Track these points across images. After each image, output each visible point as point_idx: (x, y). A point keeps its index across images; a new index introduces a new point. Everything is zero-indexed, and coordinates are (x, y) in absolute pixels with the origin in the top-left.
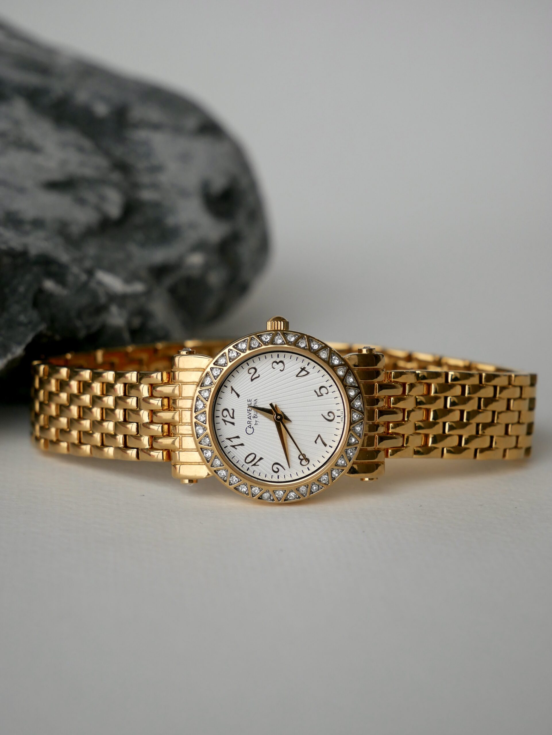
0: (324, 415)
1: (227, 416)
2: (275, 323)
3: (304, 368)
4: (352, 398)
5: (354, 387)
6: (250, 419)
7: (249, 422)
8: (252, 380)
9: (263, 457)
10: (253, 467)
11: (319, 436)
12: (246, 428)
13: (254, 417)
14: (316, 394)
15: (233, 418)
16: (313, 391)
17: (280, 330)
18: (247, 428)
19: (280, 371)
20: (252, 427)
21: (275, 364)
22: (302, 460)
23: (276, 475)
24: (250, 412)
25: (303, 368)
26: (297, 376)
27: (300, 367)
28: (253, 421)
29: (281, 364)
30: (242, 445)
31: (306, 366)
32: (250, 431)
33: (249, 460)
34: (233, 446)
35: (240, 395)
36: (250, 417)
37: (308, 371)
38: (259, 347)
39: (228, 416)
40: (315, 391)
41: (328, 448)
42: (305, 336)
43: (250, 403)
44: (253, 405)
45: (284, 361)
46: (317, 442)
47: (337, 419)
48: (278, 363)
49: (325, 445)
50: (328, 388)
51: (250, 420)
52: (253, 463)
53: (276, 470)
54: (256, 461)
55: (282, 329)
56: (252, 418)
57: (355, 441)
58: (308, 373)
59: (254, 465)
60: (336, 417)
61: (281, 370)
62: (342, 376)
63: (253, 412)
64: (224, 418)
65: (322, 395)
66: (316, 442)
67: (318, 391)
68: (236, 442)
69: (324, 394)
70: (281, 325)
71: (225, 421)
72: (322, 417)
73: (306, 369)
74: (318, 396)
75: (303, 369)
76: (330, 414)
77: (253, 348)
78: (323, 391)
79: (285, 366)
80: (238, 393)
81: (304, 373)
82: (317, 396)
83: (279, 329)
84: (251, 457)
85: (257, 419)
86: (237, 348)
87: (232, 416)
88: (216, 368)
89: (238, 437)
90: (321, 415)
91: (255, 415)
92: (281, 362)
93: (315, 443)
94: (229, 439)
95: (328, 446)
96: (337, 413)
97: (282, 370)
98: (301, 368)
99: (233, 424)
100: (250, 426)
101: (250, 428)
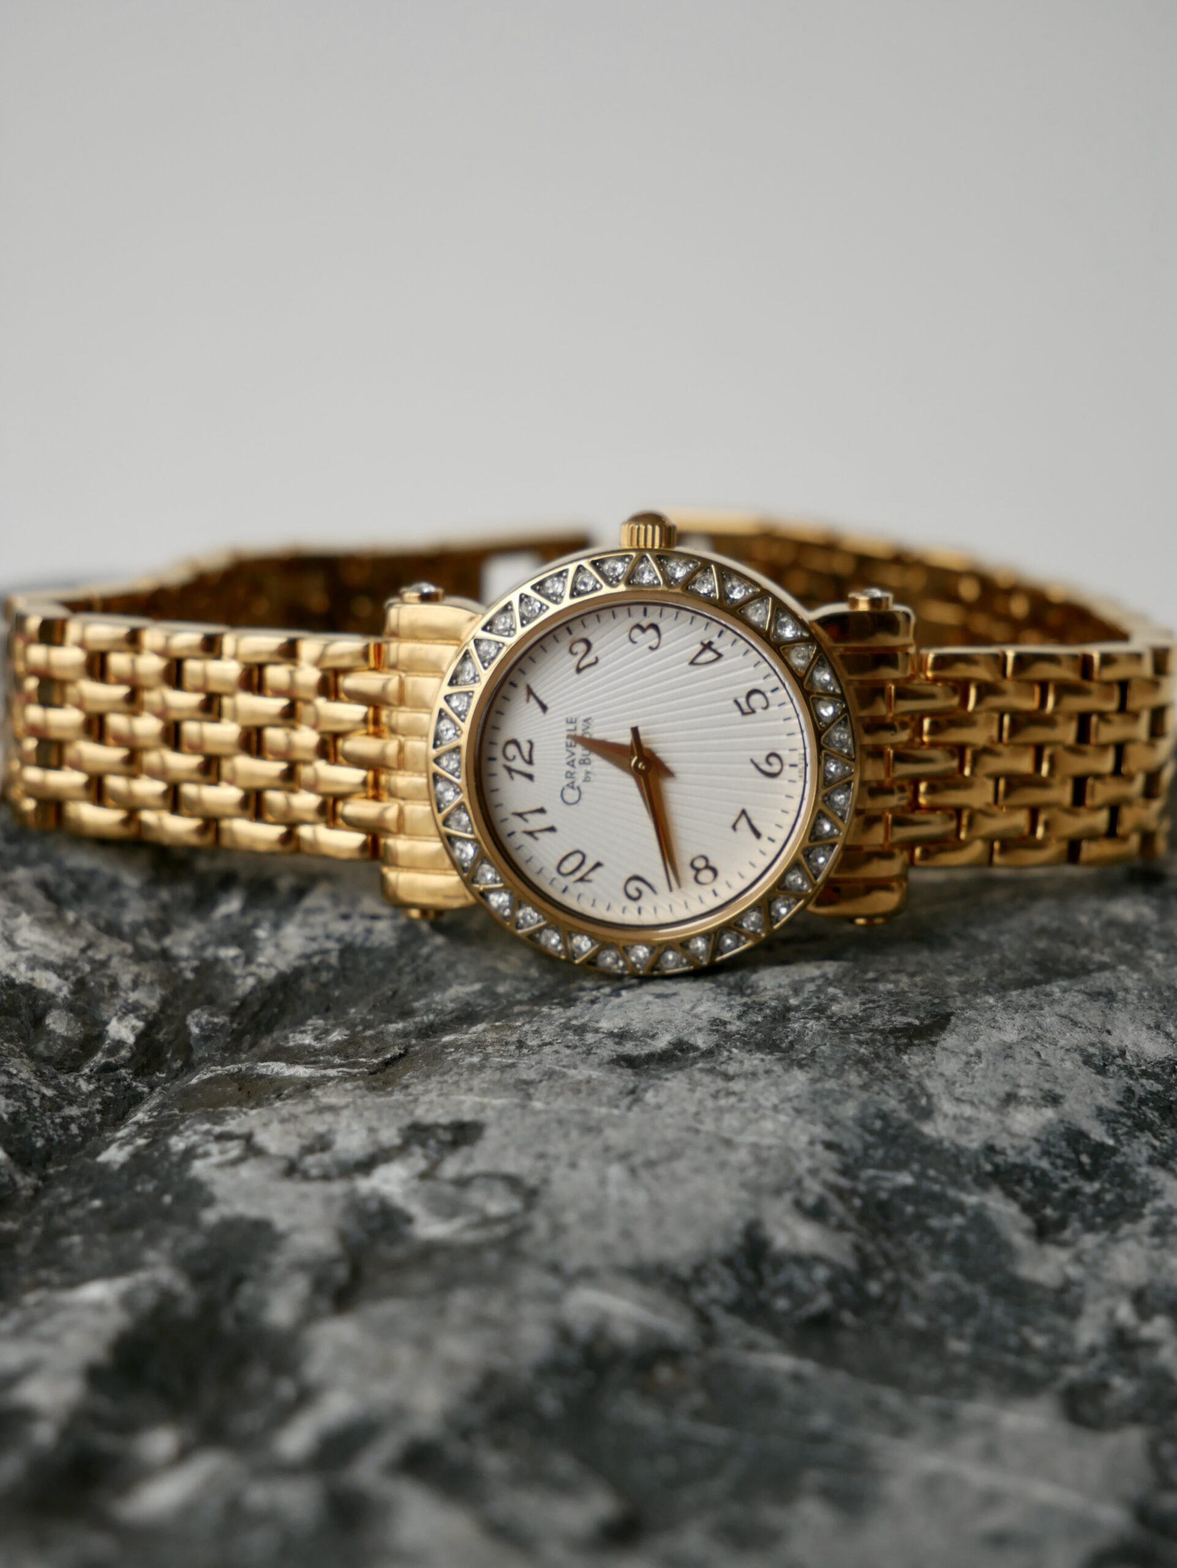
0: (757, 761)
1: (514, 758)
2: (639, 529)
3: (710, 643)
4: (826, 723)
5: (833, 694)
6: (573, 766)
7: (569, 775)
8: (579, 670)
9: (602, 860)
10: (580, 885)
11: (744, 812)
12: (561, 788)
13: (583, 762)
14: (736, 707)
15: (530, 762)
16: (731, 702)
17: (652, 550)
18: (563, 789)
19: (649, 650)
20: (578, 788)
21: (637, 631)
22: (698, 870)
23: (632, 906)
24: (574, 750)
25: (706, 642)
26: (692, 663)
27: (700, 639)
28: (580, 772)
29: (651, 632)
30: (552, 829)
31: (715, 639)
32: (571, 795)
33: (568, 866)
34: (531, 833)
35: (549, 705)
36: (573, 761)
37: (720, 651)
38: (595, 589)
39: (519, 758)
40: (736, 702)
41: (764, 843)
42: (713, 566)
43: (572, 727)
44: (579, 733)
45: (661, 626)
46: (738, 826)
47: (790, 773)
48: (643, 630)
49: (758, 835)
50: (769, 695)
51: (572, 770)
52: (578, 875)
53: (635, 894)
54: (585, 869)
55: (657, 547)
56: (576, 763)
57: (832, 829)
58: (720, 656)
59: (582, 879)
60: (786, 767)
61: (651, 648)
62: (802, 667)
63: (579, 751)
64: (509, 764)
65: (753, 711)
66: (734, 827)
67: (742, 701)
68: (537, 822)
69: (759, 711)
70: (654, 537)
71: (510, 770)
72: (752, 767)
73: (714, 647)
74: (744, 713)
75: (708, 646)
76: (773, 760)
77: (581, 594)
78: (756, 699)
79: (664, 636)
80: (545, 702)
81: (709, 655)
82: (739, 713)
83: (649, 546)
84: (575, 861)
85: (589, 768)
86: (542, 592)
87: (527, 757)
88: (489, 641)
89: (542, 811)
90: (749, 762)
91: (584, 758)
92: (654, 626)
93: (731, 830)
94: (520, 815)
95: (764, 839)
96: (789, 757)
97: (654, 646)
98: (702, 643)
99: (530, 777)
100: (573, 783)
101: (573, 788)
